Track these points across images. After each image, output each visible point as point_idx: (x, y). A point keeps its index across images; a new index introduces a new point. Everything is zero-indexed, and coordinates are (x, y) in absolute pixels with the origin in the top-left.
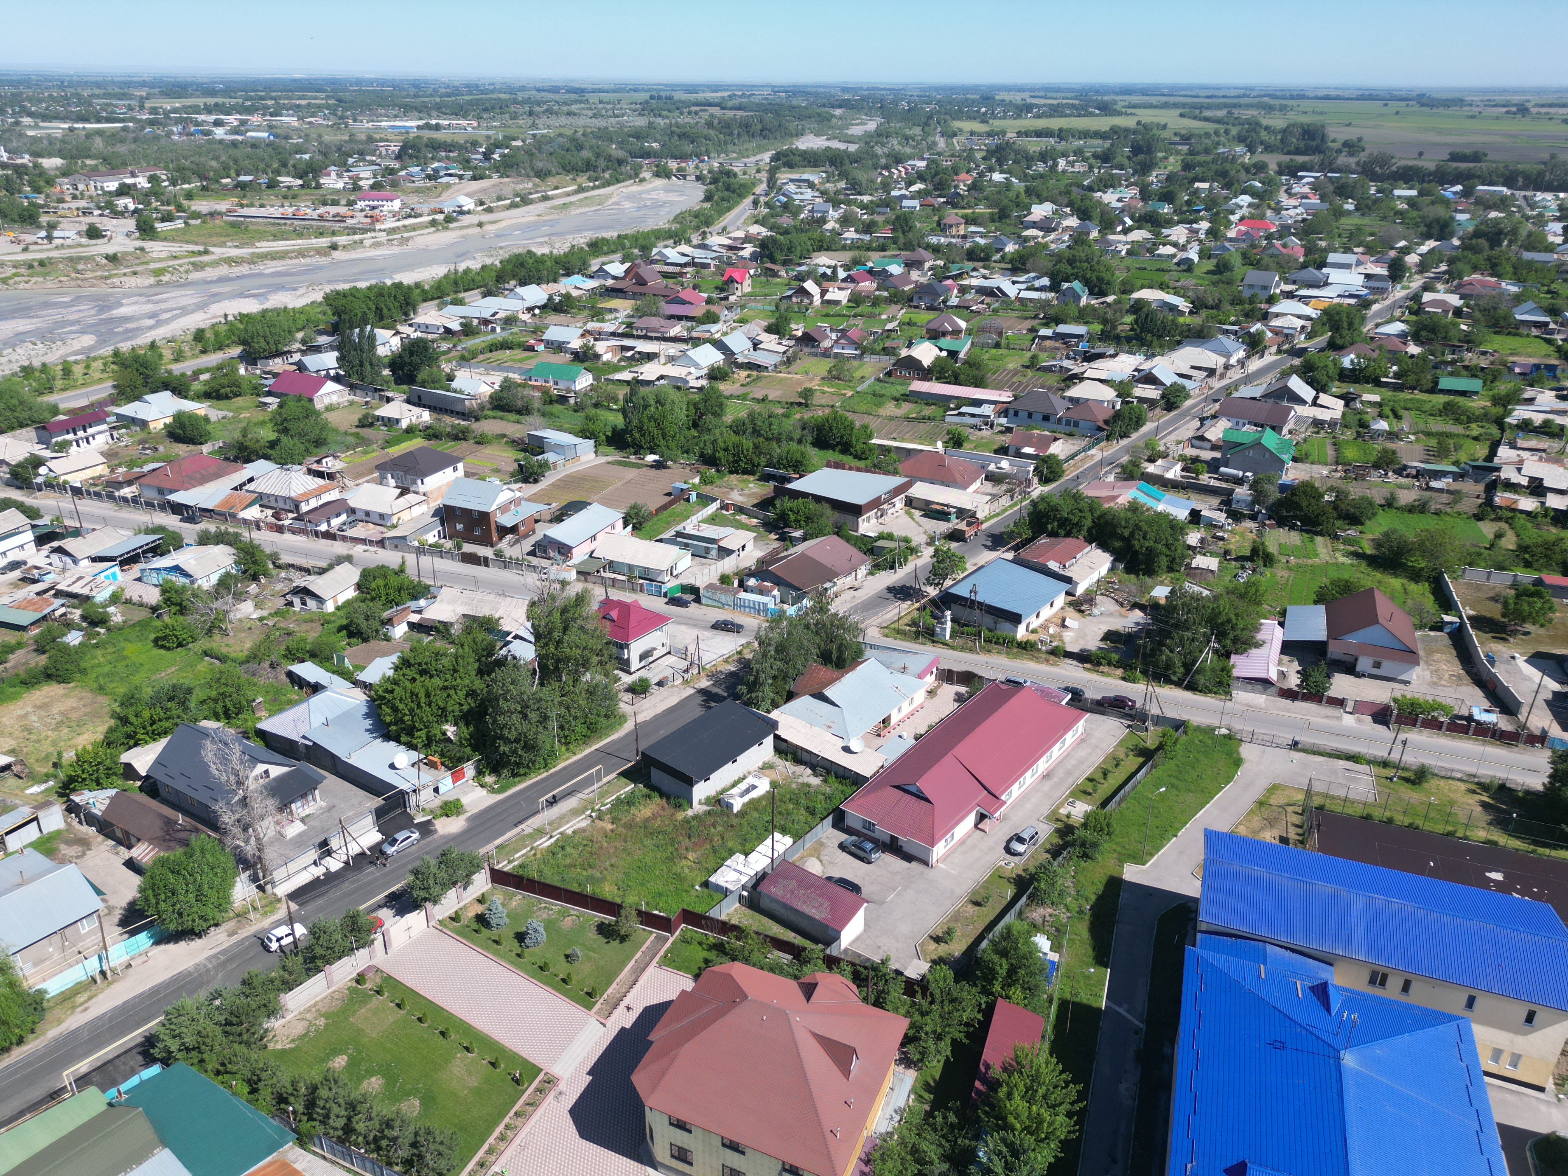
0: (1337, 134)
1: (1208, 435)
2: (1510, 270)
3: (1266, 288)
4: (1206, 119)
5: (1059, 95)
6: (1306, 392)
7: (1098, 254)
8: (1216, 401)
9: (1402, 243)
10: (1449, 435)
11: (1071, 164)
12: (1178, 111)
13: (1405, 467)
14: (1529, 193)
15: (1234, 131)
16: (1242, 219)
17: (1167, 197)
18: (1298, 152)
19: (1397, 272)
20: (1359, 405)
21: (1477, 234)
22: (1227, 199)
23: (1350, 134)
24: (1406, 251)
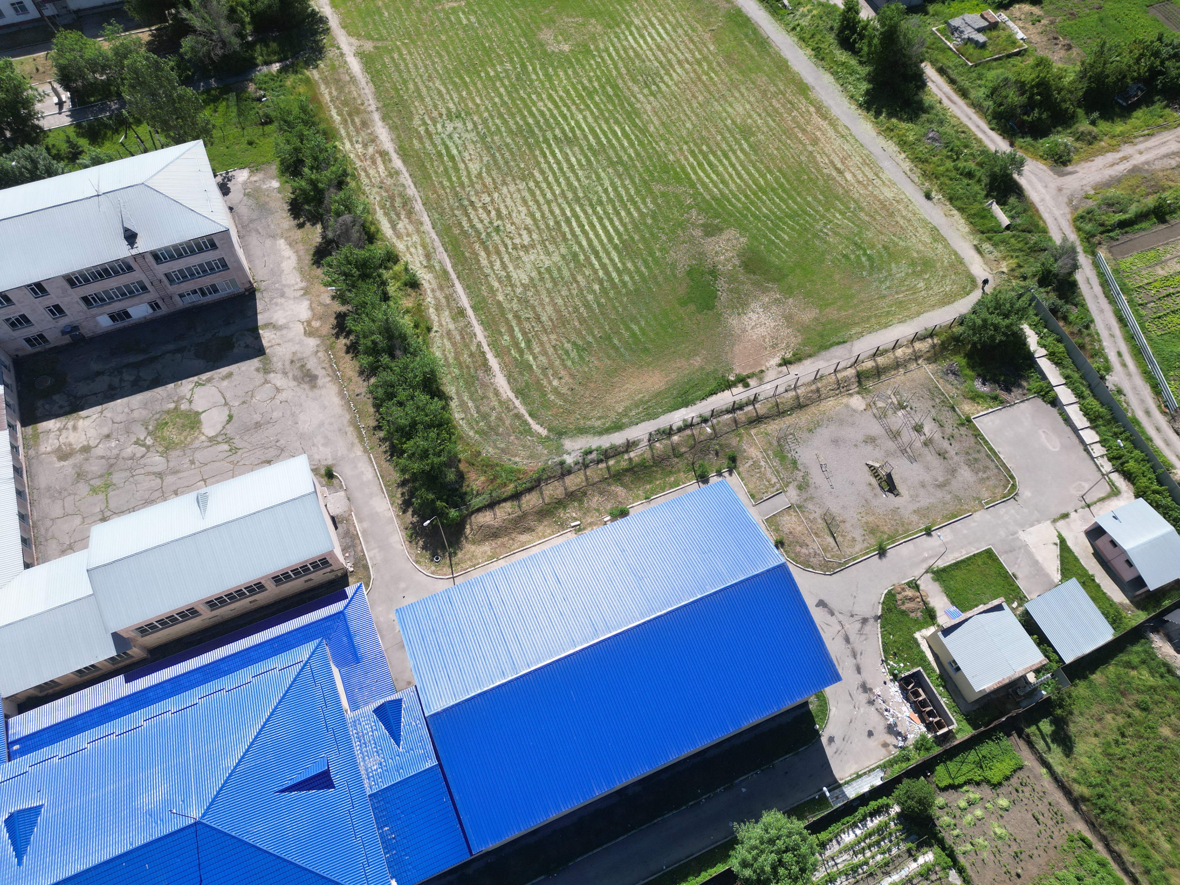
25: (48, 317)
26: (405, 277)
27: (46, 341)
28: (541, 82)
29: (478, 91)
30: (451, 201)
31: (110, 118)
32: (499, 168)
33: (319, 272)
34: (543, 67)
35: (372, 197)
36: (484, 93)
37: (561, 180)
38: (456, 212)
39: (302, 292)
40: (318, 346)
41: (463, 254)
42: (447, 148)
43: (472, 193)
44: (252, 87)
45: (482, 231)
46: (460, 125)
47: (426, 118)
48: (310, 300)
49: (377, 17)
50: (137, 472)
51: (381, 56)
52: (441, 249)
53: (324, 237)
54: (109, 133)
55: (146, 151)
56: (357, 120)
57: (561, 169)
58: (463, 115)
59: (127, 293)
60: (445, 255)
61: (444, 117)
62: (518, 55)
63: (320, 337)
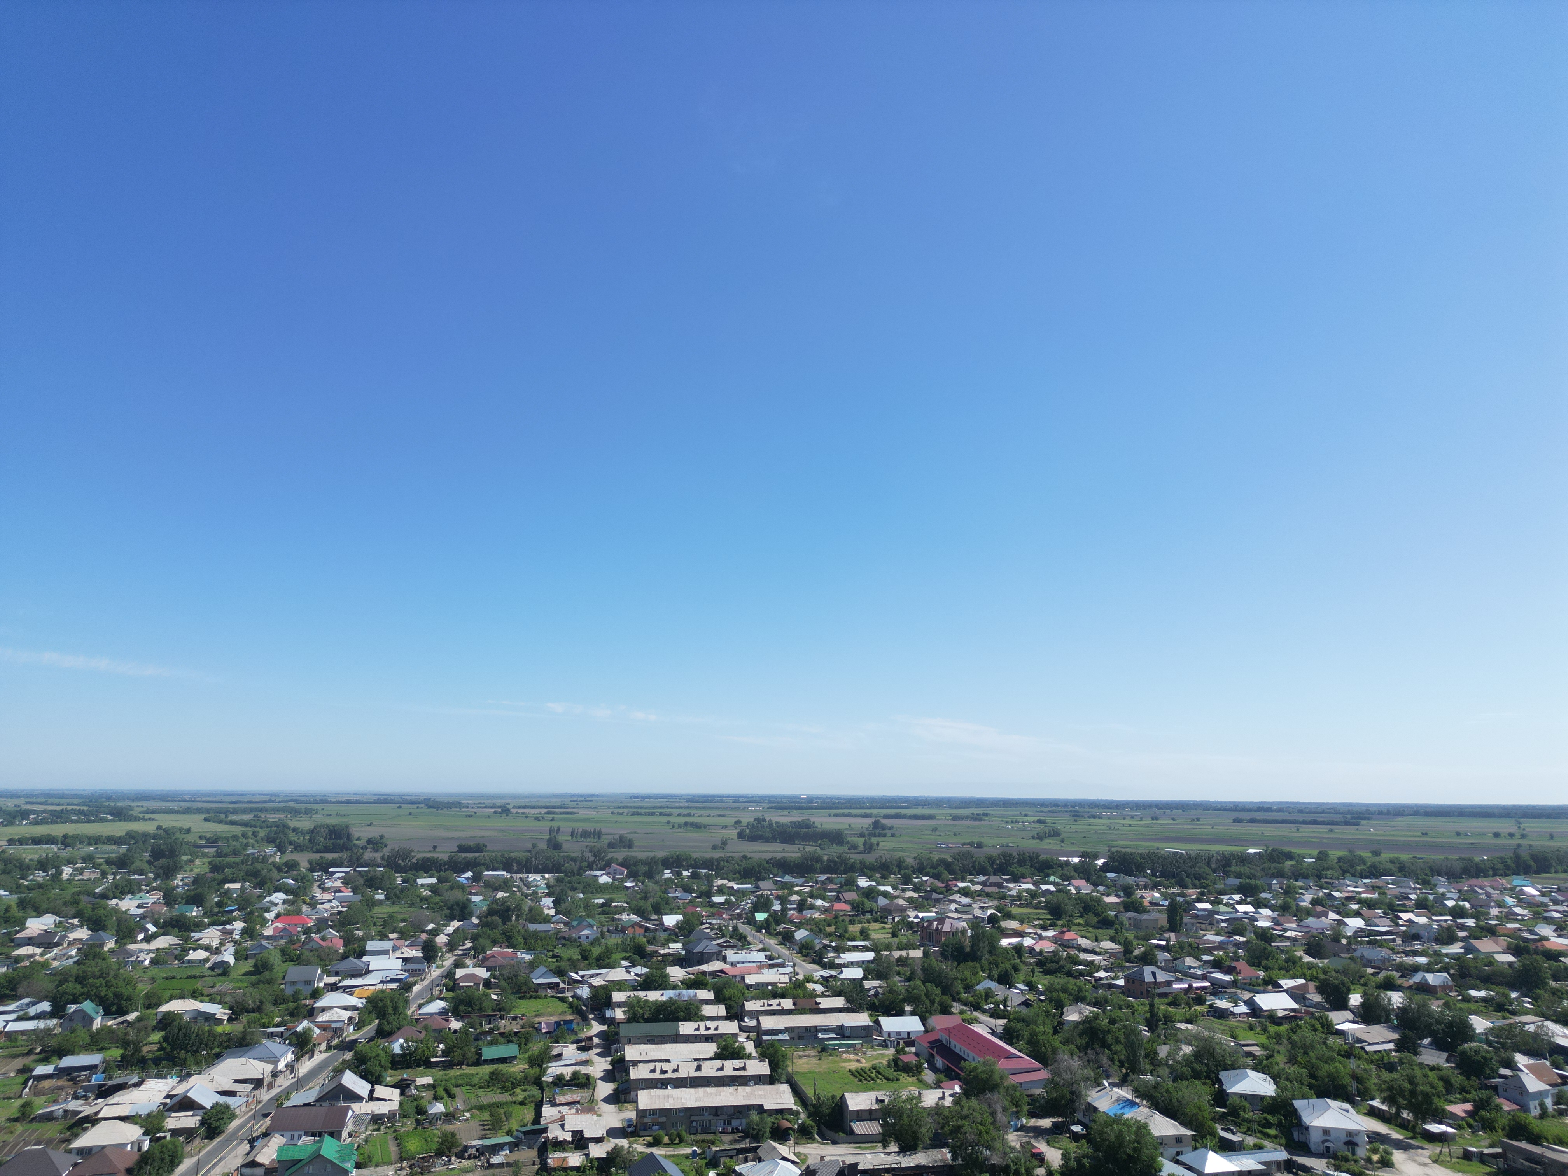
0: (361, 833)
1: (260, 1159)
2: (521, 940)
3: (309, 983)
4: (233, 823)
5: (62, 801)
6: (360, 1086)
7: (115, 967)
8: (266, 1116)
9: (431, 926)
10: (499, 1105)
11: (81, 871)
12: (203, 816)
13: (466, 1148)
14: (524, 876)
15: (262, 833)
16: (278, 916)
17: (195, 900)
18: (327, 850)
19: (430, 953)
20: (414, 1091)
21: (491, 912)
22: (261, 897)
23: (373, 833)
24: (435, 933)
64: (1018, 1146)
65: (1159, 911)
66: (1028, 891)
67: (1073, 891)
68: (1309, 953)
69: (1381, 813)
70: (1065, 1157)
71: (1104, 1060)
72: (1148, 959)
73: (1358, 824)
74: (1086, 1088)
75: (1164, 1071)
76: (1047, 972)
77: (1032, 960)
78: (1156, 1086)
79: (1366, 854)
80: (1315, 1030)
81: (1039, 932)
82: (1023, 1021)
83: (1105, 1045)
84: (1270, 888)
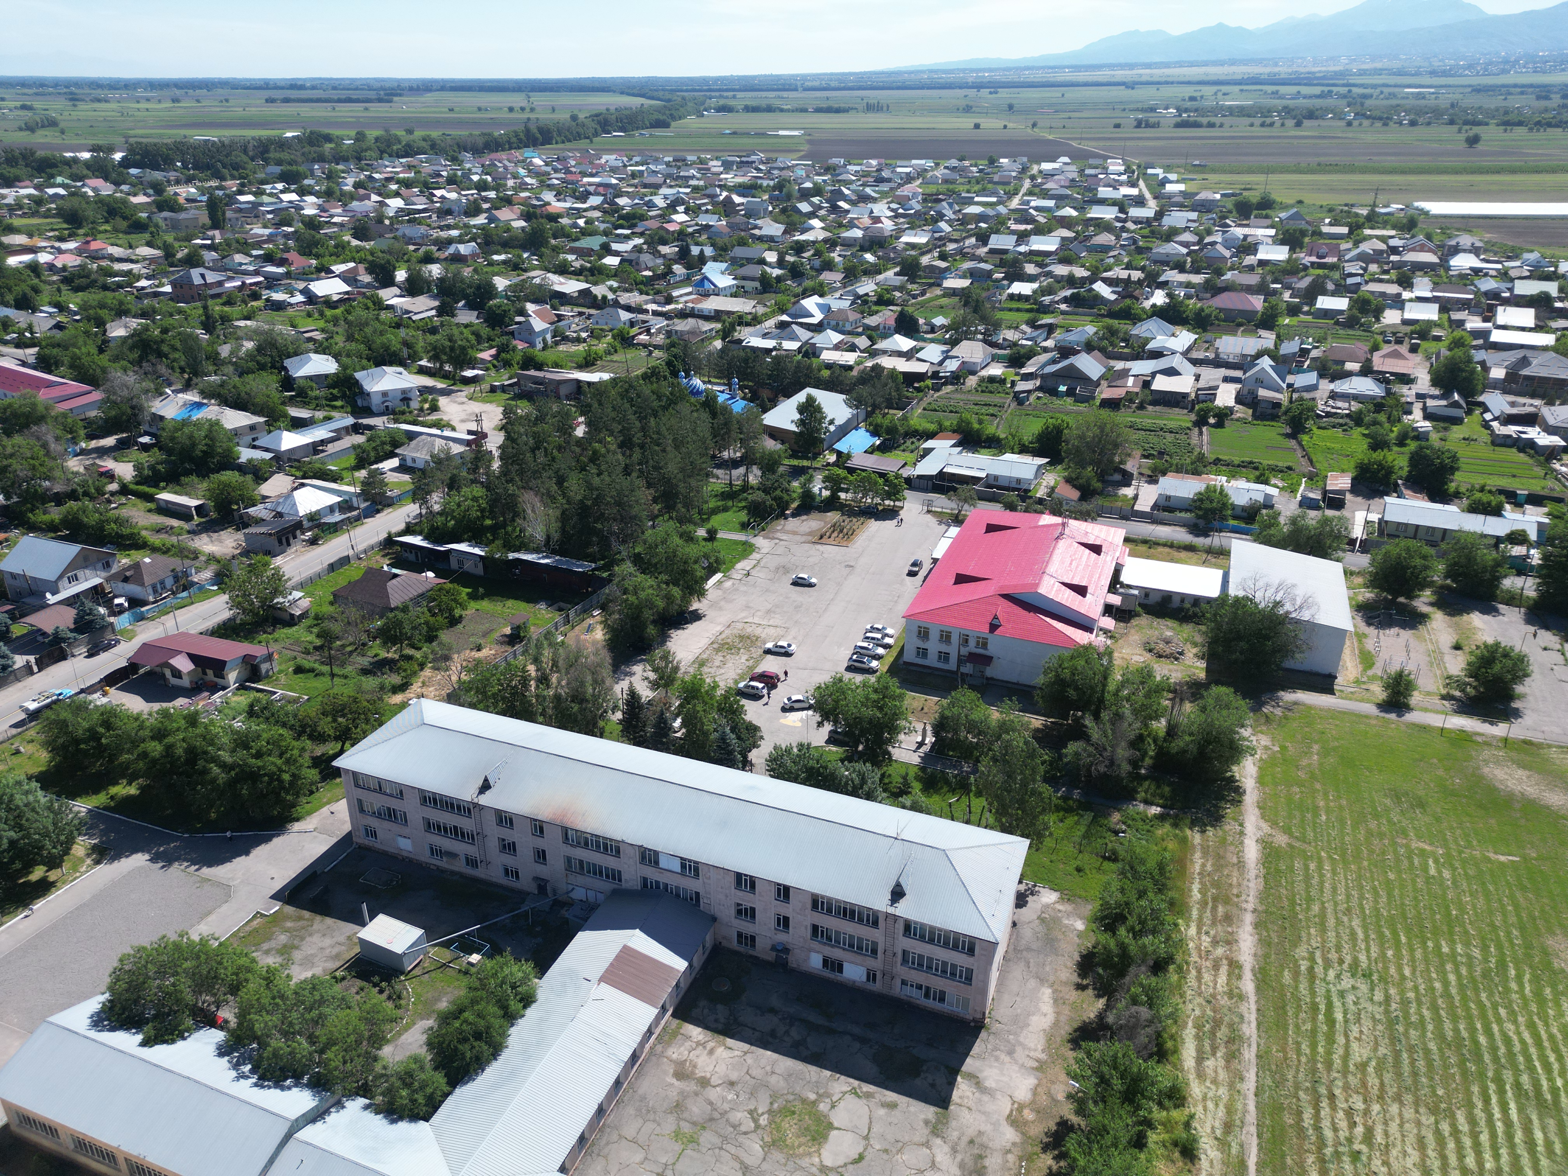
25: (773, 923)
26: (1180, 1133)
27: (753, 946)
28: (1523, 997)
29: (1413, 960)
30: (1301, 1076)
31: (955, 776)
32: (1399, 1075)
33: (1071, 1055)
34: (1536, 980)
35: (1190, 1006)
36: (1421, 967)
37: (1503, 1151)
38: (1301, 1093)
39: (1036, 1064)
40: (1014, 1144)
41: (1283, 1157)
42: (1330, 1006)
43: (1340, 1083)
44: (1116, 817)
45: (1330, 1142)
46: (1364, 987)
47: (1318, 954)
48: (1040, 1080)
49: (1309, 816)
50: (728, 1147)
51: (1292, 858)
52: (1253, 1129)
53: (1101, 1016)
54: (945, 789)
55: (967, 822)
56: (1221, 909)
57: (1510, 1137)
58: (1375, 977)
59: (856, 947)
60: (1255, 1141)
61: (1345, 966)
62: (1499, 947)
63: (1023, 1133)
64: (82, 470)
65: (197, 208)
66: (29, 197)
67: (91, 193)
68: (356, 236)
69: (411, 89)
70: (137, 468)
71: (162, 369)
72: (193, 260)
73: (390, 101)
74: (147, 400)
75: (229, 369)
76: (77, 289)
77: (55, 278)
78: (223, 384)
79: (401, 133)
80: (368, 308)
81: (57, 244)
82: (59, 345)
83: (160, 355)
84: (312, 174)
